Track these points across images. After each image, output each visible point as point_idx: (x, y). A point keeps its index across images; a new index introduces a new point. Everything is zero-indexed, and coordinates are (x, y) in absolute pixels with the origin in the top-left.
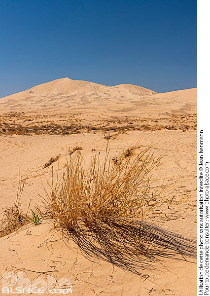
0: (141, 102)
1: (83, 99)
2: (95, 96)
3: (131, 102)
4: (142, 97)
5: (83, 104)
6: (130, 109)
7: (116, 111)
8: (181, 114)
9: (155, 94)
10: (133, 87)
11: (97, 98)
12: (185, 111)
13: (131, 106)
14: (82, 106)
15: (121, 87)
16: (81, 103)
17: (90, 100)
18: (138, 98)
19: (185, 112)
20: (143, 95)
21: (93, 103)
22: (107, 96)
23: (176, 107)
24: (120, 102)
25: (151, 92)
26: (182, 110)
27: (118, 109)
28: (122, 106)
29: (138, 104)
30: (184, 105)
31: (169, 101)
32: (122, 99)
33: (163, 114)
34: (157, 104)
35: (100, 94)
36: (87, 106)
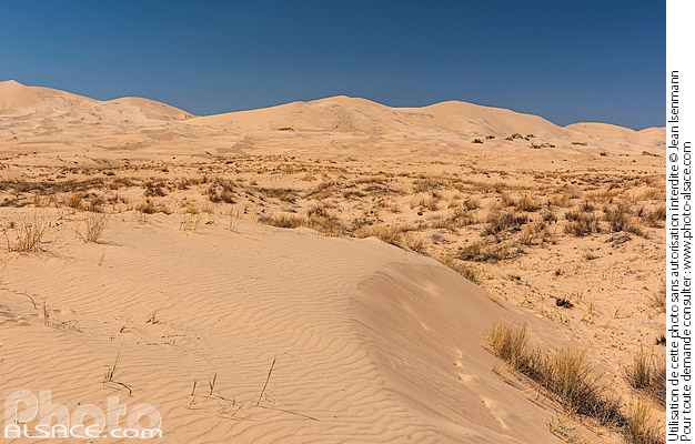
0: (162, 131)
1: (46, 123)
2: (71, 119)
3: (144, 132)
4: (164, 122)
5: (45, 134)
6: (140, 145)
7: (113, 149)
8: (233, 154)
9: (191, 117)
10: (148, 103)
11: (76, 122)
12: (244, 150)
13: (141, 139)
14: (43, 138)
15: (125, 102)
16: (42, 131)
17: (60, 126)
18: (156, 125)
19: (241, 152)
20: (166, 118)
21: (65, 133)
22: (96, 120)
23: (227, 142)
24: (121, 131)
25: (183, 114)
26: (237, 148)
27: (114, 145)
28: (123, 139)
29: (155, 136)
30: (243, 139)
31: (215, 131)
32: (125, 125)
33: (200, 156)
34: (192, 136)
35: (82, 114)
36: (54, 137)
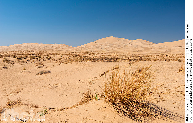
1: (119, 46)
2: (125, 45)
5: (119, 48)
6: (141, 51)
7: (135, 52)
9: (154, 44)
10: (143, 40)
11: (126, 46)
12: (168, 52)
13: (142, 49)
14: (119, 49)
16: (118, 47)
17: (122, 46)
18: (145, 46)
20: (147, 44)
22: (130, 45)
23: (164, 50)
25: (152, 43)
26: (167, 52)
27: (135, 51)
28: (137, 49)
29: (145, 49)
30: (168, 49)
31: (160, 47)
32: (137, 46)
34: (154, 49)
35: (127, 44)
36: (121, 49)
